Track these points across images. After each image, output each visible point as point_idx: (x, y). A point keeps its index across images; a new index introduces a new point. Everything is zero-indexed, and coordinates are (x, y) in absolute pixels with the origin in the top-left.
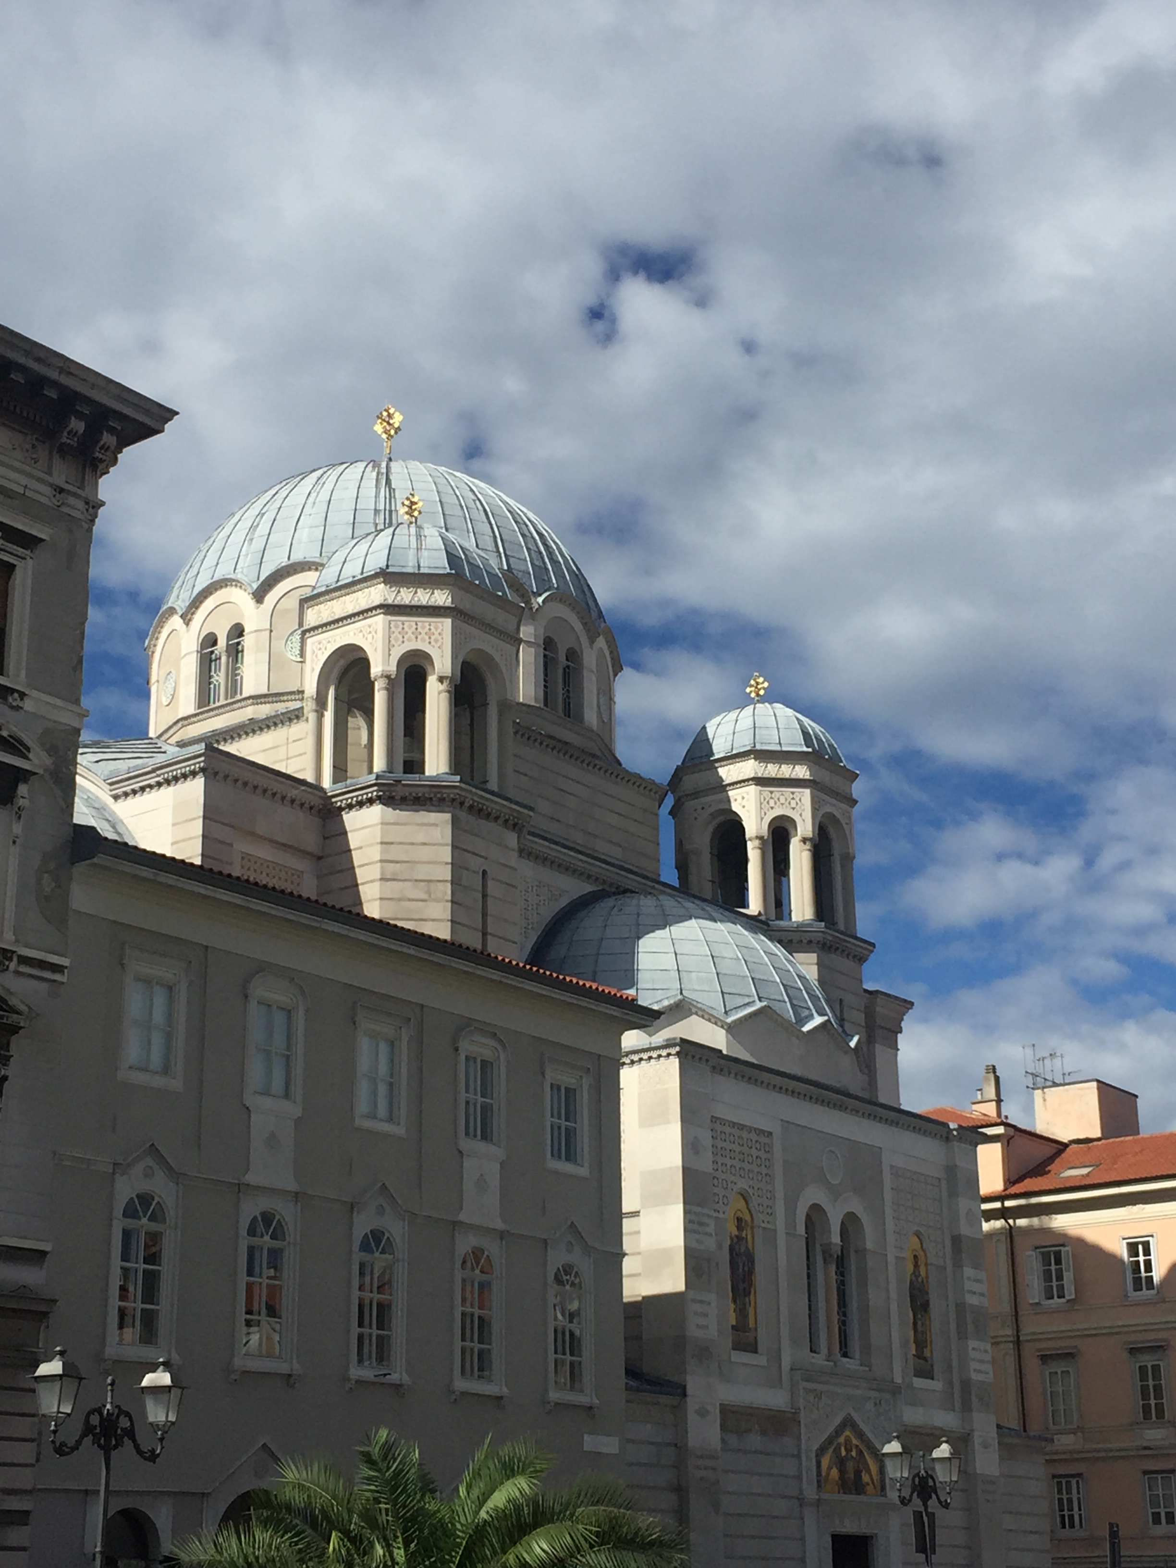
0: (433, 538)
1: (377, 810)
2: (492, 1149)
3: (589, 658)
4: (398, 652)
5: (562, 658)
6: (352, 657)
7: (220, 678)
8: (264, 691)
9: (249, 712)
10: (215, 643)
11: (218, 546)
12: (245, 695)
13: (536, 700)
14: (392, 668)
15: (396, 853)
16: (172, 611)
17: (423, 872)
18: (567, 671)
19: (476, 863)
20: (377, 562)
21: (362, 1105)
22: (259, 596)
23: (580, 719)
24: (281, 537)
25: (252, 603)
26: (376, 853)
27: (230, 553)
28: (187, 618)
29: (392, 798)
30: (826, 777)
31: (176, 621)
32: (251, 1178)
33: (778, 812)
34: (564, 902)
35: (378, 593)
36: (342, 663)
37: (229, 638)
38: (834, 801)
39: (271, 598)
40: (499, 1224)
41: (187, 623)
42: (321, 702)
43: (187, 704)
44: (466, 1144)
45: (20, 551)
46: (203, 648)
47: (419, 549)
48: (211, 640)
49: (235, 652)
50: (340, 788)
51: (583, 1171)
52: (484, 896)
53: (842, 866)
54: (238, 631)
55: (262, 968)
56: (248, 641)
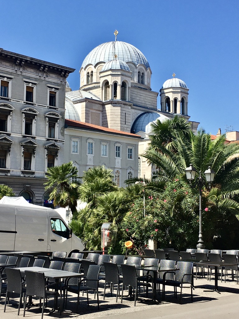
0: (118, 63)
1: (110, 105)
2: (120, 158)
3: (146, 74)
4: (113, 81)
5: (141, 74)
6: (107, 81)
7: (90, 79)
8: (96, 82)
9: (94, 85)
10: (89, 73)
11: (89, 57)
12: (93, 82)
13: (137, 82)
14: (112, 84)
15: (113, 111)
16: (82, 68)
17: (116, 114)
18: (142, 76)
19: (124, 112)
20: (110, 68)
21: (102, 153)
22: (95, 67)
23: (144, 84)
24: (98, 57)
25: (94, 68)
26: (110, 111)
27: (91, 59)
28: (85, 69)
29: (112, 103)
30: (183, 90)
31: (83, 70)
32: (88, 164)
33: (175, 97)
34: (139, 115)
35: (110, 72)
36: (105, 82)
37: (91, 73)
38: (184, 94)
39: (97, 68)
40: (121, 167)
41: (85, 70)
42: (102, 87)
43: (85, 84)
44: (116, 158)
45: (57, 90)
46: (87, 74)
47: (116, 65)
48: (88, 73)
49: (92, 75)
50: (105, 101)
51: (133, 160)
52: (125, 116)
53: (186, 104)
54: (92, 72)
55: (89, 138)
56: (94, 74)
